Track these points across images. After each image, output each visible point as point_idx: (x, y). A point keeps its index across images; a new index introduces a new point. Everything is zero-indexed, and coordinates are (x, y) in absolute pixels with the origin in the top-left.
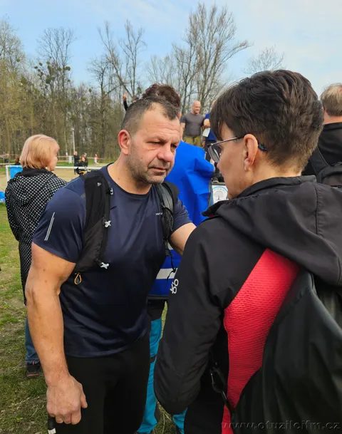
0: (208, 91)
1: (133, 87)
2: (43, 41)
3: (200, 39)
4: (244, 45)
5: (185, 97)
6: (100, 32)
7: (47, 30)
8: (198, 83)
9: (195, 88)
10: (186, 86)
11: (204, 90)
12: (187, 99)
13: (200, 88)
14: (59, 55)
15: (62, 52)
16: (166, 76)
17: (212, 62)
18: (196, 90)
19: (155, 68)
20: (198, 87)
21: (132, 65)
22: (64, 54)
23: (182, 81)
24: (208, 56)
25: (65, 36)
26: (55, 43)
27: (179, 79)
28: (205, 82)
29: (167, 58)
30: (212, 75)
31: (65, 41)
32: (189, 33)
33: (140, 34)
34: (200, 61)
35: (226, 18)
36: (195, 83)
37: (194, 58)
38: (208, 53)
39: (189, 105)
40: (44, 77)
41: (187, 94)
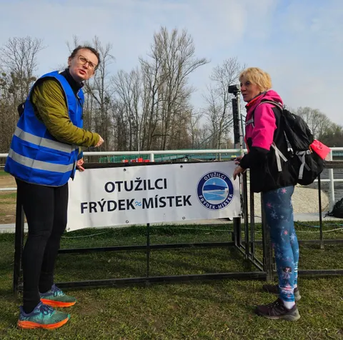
0: (175, 98)
1: (101, 94)
2: (6, 49)
3: (164, 56)
4: (203, 62)
5: (153, 104)
6: (68, 45)
7: (12, 40)
10: (154, 94)
12: (156, 105)
14: (24, 63)
15: (27, 61)
16: (132, 88)
17: (175, 75)
19: (121, 80)
21: (100, 76)
22: (29, 61)
24: (172, 70)
25: (31, 44)
26: (20, 52)
27: (145, 91)
29: (133, 72)
31: (32, 50)
32: (154, 49)
33: (108, 50)
34: (166, 74)
35: (186, 39)
37: (160, 70)
38: (172, 67)
39: (157, 111)
40: (8, 86)
41: (155, 102)
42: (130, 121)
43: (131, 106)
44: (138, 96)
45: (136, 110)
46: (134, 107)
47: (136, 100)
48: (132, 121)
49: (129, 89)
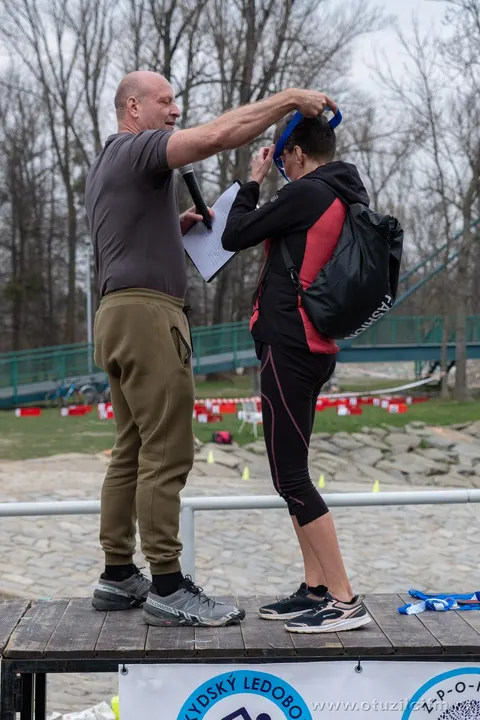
0: (269, 74)
8: (220, 43)
9: (207, 59)
10: (169, 54)
11: (248, 73)
13: (229, 64)
16: (75, 13)
18: (212, 68)
20: (221, 58)
23: (149, 32)
27: (136, 27)
28: (253, 37)
30: (279, 10)
36: (207, 41)
42: (66, 174)
43: (71, 100)
44: (100, 56)
45: (96, 124)
46: (82, 108)
47: (93, 76)
48: (76, 172)
49: (61, 21)
